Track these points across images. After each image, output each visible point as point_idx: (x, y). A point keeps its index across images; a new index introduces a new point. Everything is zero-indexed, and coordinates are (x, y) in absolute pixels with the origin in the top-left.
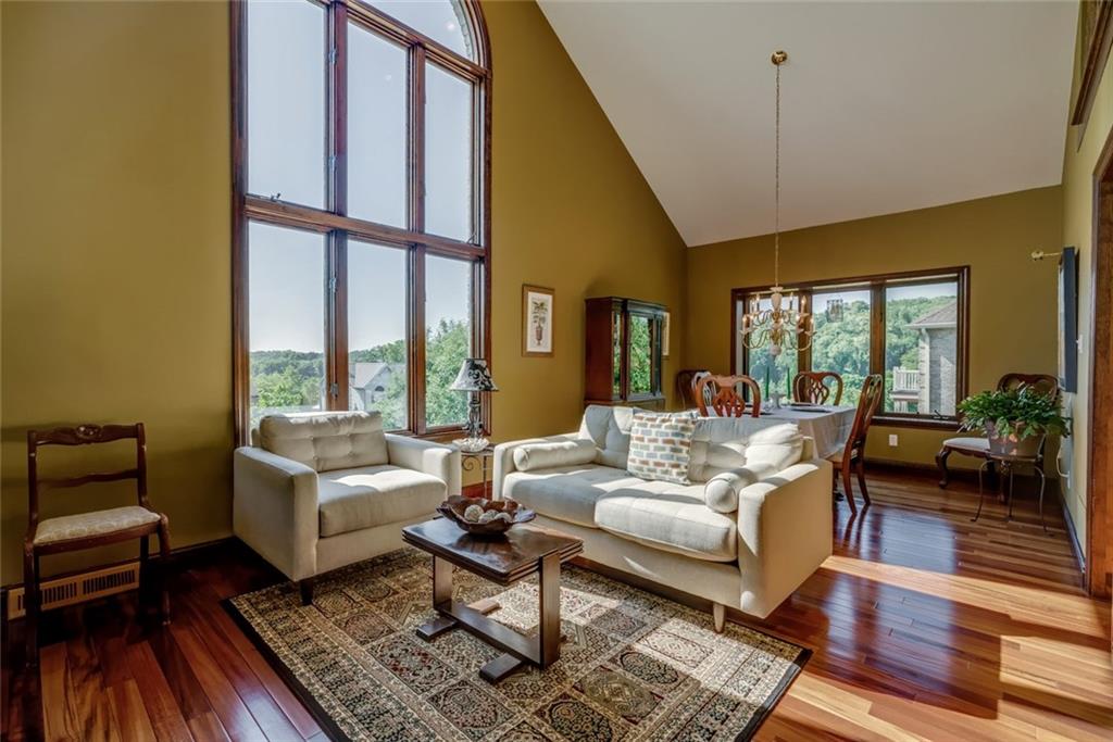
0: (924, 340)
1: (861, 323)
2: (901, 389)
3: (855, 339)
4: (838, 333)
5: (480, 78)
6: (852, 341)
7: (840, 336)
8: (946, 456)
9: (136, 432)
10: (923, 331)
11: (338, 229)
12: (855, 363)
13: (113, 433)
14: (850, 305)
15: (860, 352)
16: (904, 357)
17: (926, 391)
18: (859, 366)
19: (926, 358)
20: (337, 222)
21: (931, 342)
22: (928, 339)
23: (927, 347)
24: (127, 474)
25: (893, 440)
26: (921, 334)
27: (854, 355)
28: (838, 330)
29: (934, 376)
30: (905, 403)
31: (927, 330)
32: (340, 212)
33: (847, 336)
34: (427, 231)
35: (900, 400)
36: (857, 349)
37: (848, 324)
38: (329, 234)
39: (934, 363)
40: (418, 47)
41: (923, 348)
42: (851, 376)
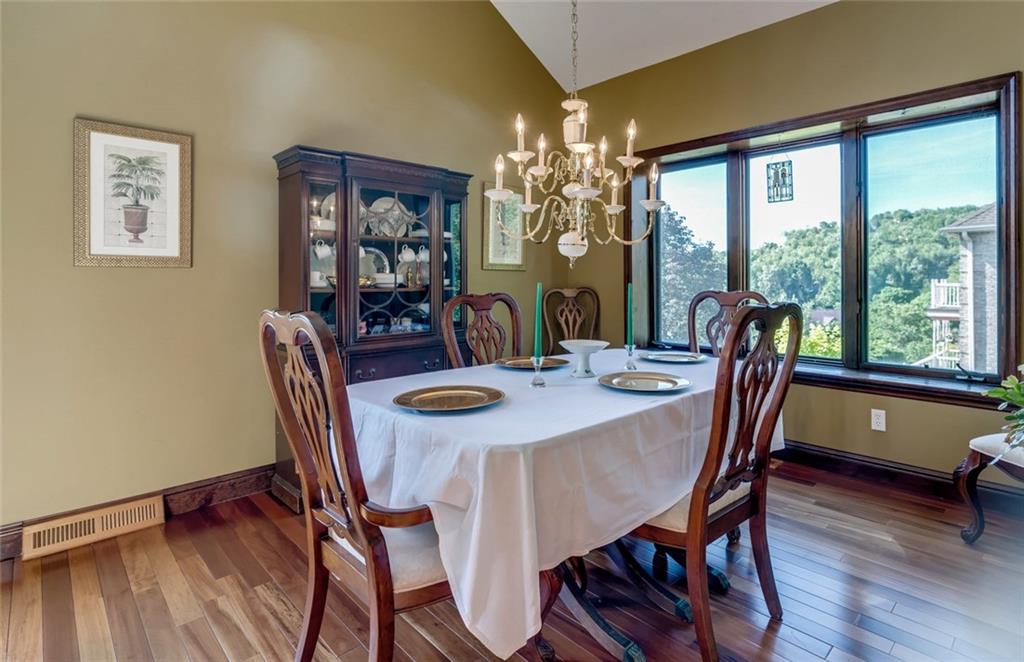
0: (966, 246)
1: (904, 233)
2: (941, 305)
3: (897, 250)
4: (880, 244)
6: (894, 252)
7: (881, 247)
8: (976, 472)
10: (964, 235)
12: (897, 276)
14: (892, 213)
15: (903, 263)
16: (951, 269)
17: (970, 307)
18: (902, 277)
19: (969, 268)
21: (974, 248)
22: (970, 245)
23: (970, 254)
25: (878, 420)
26: (962, 239)
27: (897, 267)
28: (879, 240)
29: (979, 290)
30: (946, 323)
31: (970, 234)
33: (889, 247)
35: (941, 319)
36: (900, 260)
37: (890, 233)
39: (979, 274)
41: (965, 256)
42: (894, 289)
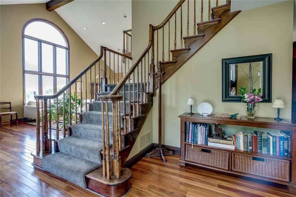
5: (67, 49)
9: (10, 103)
11: (40, 74)
13: (6, 103)
20: (40, 73)
24: (9, 108)
32: (41, 72)
34: (57, 73)
38: (39, 75)
40: (55, 46)
